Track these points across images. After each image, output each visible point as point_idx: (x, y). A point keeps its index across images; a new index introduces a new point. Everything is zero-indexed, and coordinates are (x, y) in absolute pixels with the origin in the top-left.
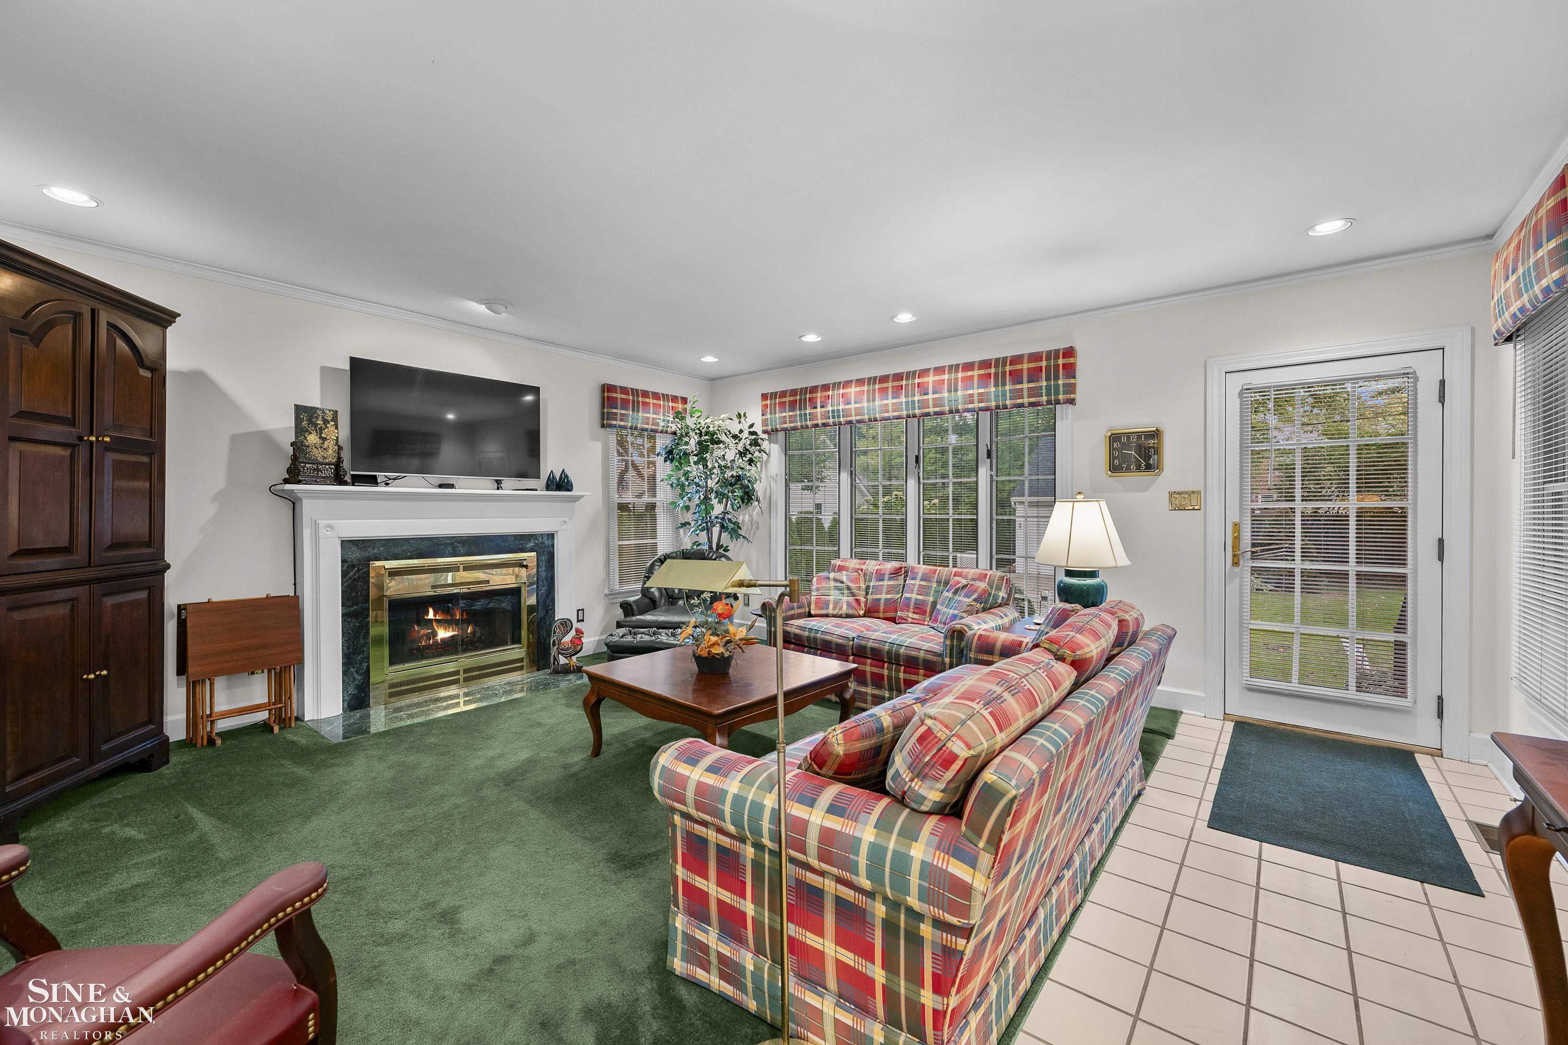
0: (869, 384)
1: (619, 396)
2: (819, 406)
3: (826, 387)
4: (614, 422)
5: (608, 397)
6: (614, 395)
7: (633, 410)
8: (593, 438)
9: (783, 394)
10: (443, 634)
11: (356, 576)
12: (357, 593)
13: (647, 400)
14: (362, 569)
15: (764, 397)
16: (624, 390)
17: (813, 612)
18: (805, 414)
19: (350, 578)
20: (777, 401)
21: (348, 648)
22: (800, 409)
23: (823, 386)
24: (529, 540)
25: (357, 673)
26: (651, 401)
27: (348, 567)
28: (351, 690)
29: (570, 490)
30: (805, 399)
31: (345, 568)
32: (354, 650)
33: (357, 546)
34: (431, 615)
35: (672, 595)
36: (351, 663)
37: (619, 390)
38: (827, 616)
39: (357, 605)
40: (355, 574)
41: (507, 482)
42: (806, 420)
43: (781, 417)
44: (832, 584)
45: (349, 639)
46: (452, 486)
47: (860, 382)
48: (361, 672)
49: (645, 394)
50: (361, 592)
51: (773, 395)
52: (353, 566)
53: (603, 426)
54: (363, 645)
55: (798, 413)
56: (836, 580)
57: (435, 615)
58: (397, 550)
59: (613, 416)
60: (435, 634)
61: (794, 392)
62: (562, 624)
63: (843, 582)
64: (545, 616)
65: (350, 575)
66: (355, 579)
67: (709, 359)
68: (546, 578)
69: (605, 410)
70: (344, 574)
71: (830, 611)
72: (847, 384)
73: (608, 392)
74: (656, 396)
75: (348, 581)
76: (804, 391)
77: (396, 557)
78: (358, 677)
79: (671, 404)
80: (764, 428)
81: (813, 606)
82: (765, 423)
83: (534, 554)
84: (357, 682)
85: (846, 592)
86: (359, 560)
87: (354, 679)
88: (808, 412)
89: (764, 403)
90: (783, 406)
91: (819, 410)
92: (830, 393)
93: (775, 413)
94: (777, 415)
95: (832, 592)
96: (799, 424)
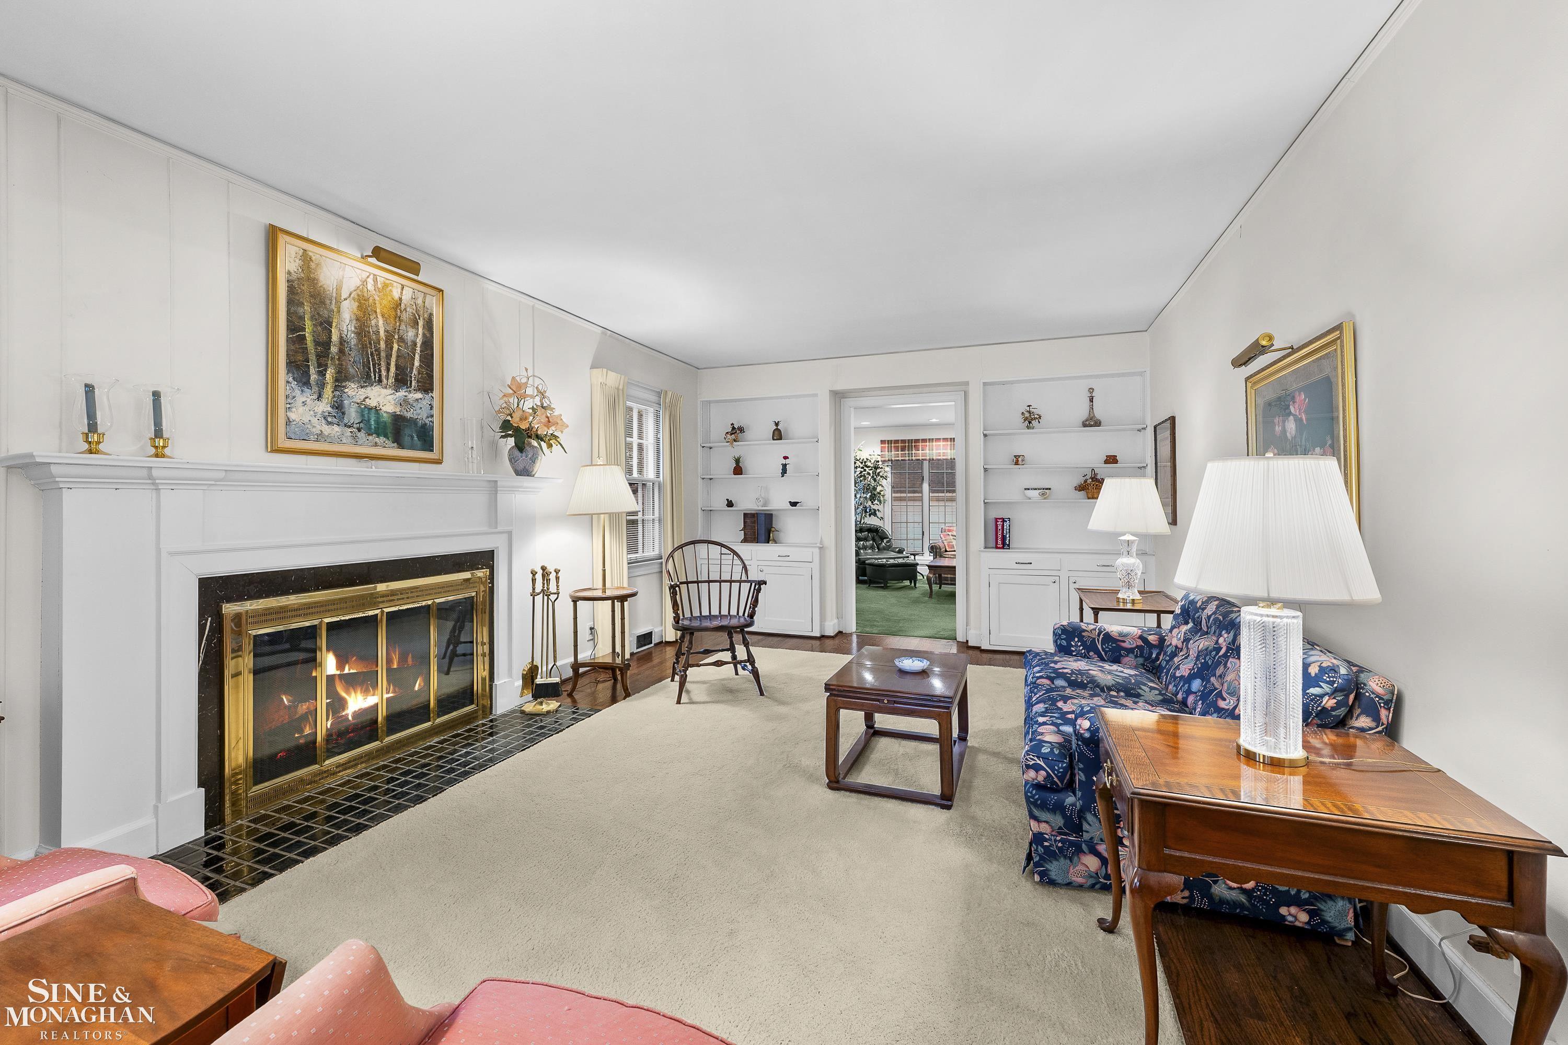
0: (951, 441)
2: (920, 449)
3: (924, 441)
9: (896, 442)
15: (883, 442)
18: (912, 454)
20: (892, 445)
22: (908, 451)
23: (922, 440)
30: (912, 446)
42: (912, 456)
43: (893, 455)
44: (952, 537)
47: (945, 440)
51: (890, 442)
55: (907, 452)
56: (952, 535)
61: (903, 441)
72: (938, 440)
76: (910, 441)
80: (883, 459)
81: (947, 547)
82: (882, 456)
88: (913, 452)
89: (883, 445)
90: (897, 449)
91: (920, 452)
92: (928, 444)
93: (891, 451)
94: (893, 453)
95: (953, 541)
96: (907, 458)
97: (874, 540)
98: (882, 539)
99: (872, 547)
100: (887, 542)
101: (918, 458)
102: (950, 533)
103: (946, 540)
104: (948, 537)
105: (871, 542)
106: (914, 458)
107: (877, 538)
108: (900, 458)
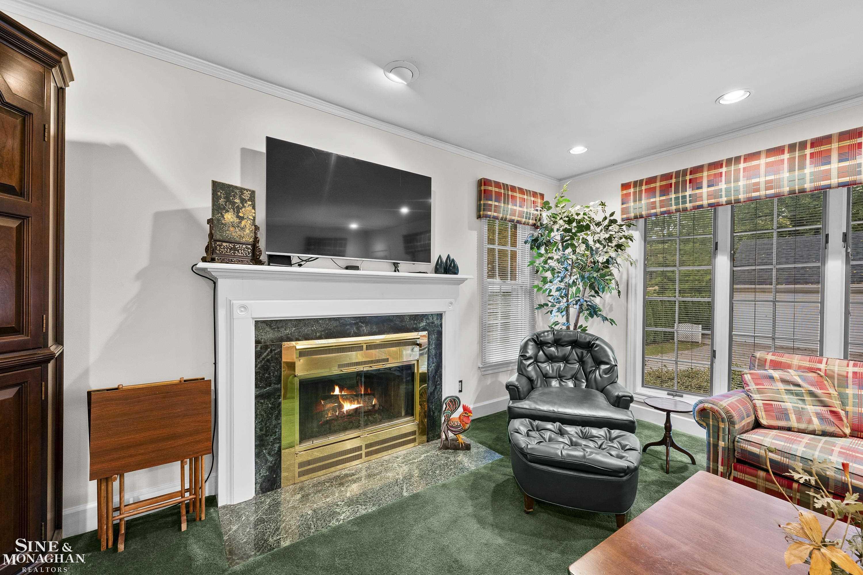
0: (791, 151)
1: (493, 189)
2: (704, 185)
3: (716, 165)
4: (489, 213)
5: (485, 190)
6: (490, 188)
7: (504, 203)
8: (471, 228)
9: (651, 180)
10: (348, 407)
11: (268, 357)
12: (269, 374)
13: (515, 194)
14: (274, 350)
15: (625, 186)
16: (498, 184)
17: (764, 421)
18: (684, 197)
19: (263, 359)
20: (644, 188)
21: (261, 430)
22: (676, 192)
24: (422, 320)
25: (269, 454)
26: (518, 195)
27: (261, 348)
28: (264, 472)
29: (456, 273)
30: (684, 181)
31: (258, 349)
32: (266, 431)
33: (270, 326)
34: (337, 391)
35: (546, 374)
36: (263, 445)
37: (493, 184)
38: (789, 429)
39: (270, 386)
40: (268, 355)
41: (403, 265)
42: (684, 202)
44: (781, 386)
45: (262, 421)
46: (356, 268)
48: (273, 453)
49: (513, 189)
50: (274, 373)
51: (637, 184)
52: (266, 347)
53: (479, 217)
54: (275, 426)
55: (673, 196)
56: (784, 381)
57: (341, 391)
58: (306, 330)
59: (488, 207)
60: (341, 406)
61: (667, 177)
62: (451, 401)
63: (799, 386)
64: (434, 390)
65: (263, 356)
66: (268, 361)
67: (578, 150)
68: (436, 355)
69: (482, 202)
70: (258, 355)
71: (794, 423)
72: (752, 156)
73: (485, 185)
74: (522, 191)
75: (261, 361)
76: (682, 173)
77: (307, 338)
78: (270, 459)
79: (533, 199)
80: (625, 216)
81: (761, 414)
82: (624, 211)
83: (425, 333)
84: (269, 464)
85: (807, 398)
86: (272, 341)
87: (267, 460)
88: (687, 193)
89: (625, 192)
90: (651, 192)
91: (705, 190)
92: (724, 170)
93: (640, 200)
94: (643, 202)
95: (785, 397)
96: (674, 208)
97: (581, 361)
98: (598, 362)
99: (575, 377)
100: (606, 372)
101: (699, 203)
102: (776, 374)
103: (759, 391)
104: (767, 385)
105: (577, 366)
106: (688, 205)
107: (588, 359)
108: (658, 210)
